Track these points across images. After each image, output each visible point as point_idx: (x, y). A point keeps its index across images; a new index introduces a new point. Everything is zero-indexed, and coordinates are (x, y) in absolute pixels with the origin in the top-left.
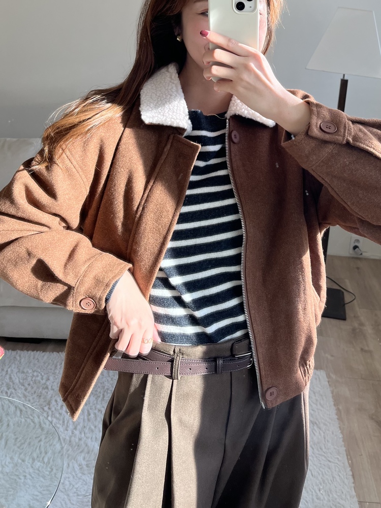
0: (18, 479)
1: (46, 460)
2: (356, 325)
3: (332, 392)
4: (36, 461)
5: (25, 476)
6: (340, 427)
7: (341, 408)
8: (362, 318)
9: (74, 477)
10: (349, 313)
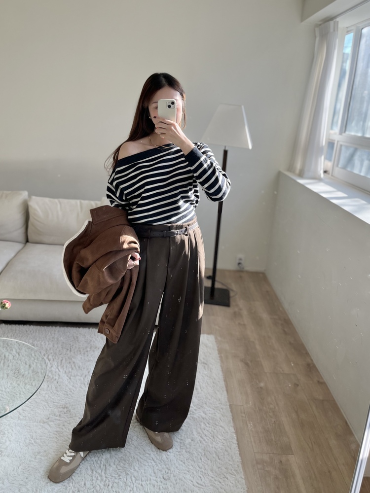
0: (15, 395)
2: (236, 309)
5: (20, 393)
6: (221, 366)
7: (222, 355)
8: (241, 307)
9: (51, 393)
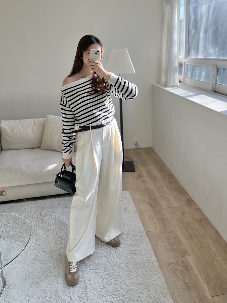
1: (21, 240)
2: (139, 173)
3: (132, 198)
4: (17, 241)
8: (142, 170)
10: (136, 169)
